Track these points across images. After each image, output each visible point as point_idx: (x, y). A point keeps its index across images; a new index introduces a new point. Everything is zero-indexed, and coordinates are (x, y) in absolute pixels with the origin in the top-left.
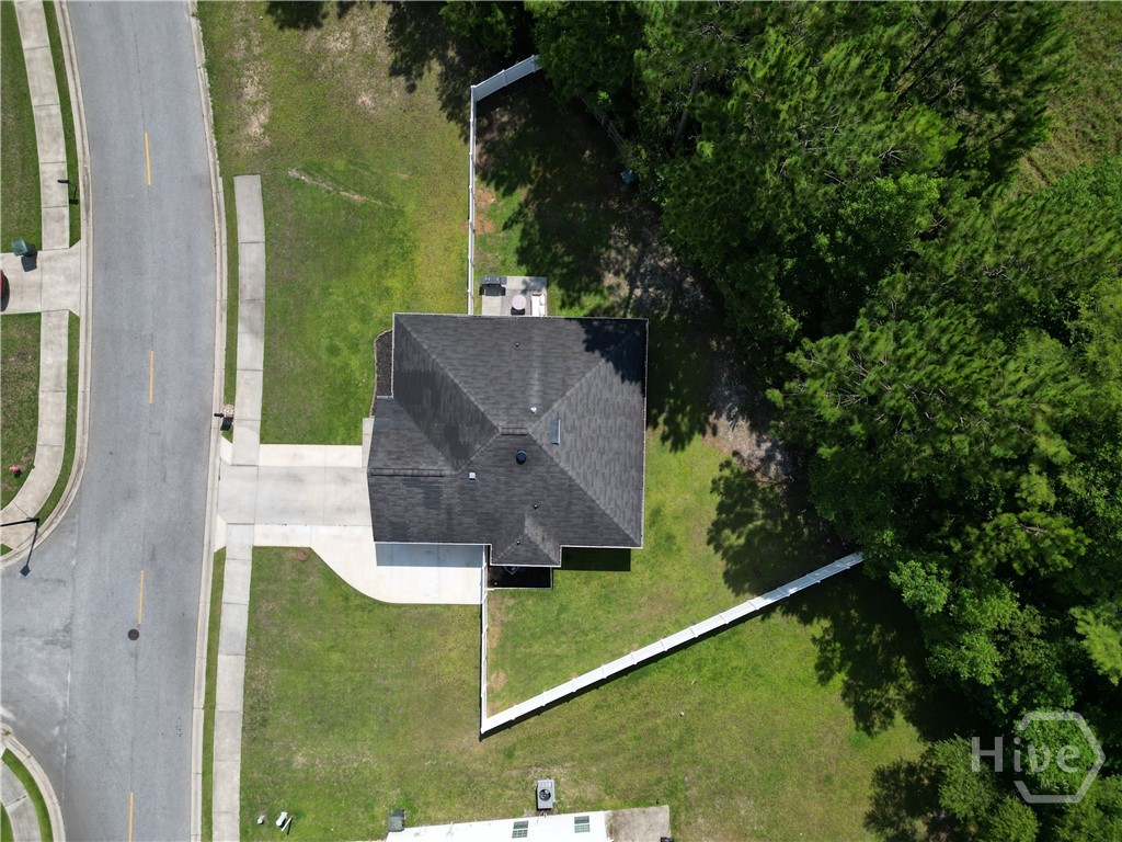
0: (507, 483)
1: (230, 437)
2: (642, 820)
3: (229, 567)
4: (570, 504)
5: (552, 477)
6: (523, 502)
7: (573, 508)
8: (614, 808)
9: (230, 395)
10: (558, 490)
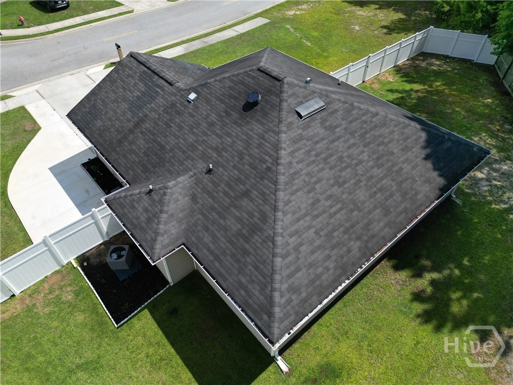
0: (212, 124)
4: (246, 194)
5: (260, 146)
6: (205, 157)
7: (245, 202)
10: (251, 165)
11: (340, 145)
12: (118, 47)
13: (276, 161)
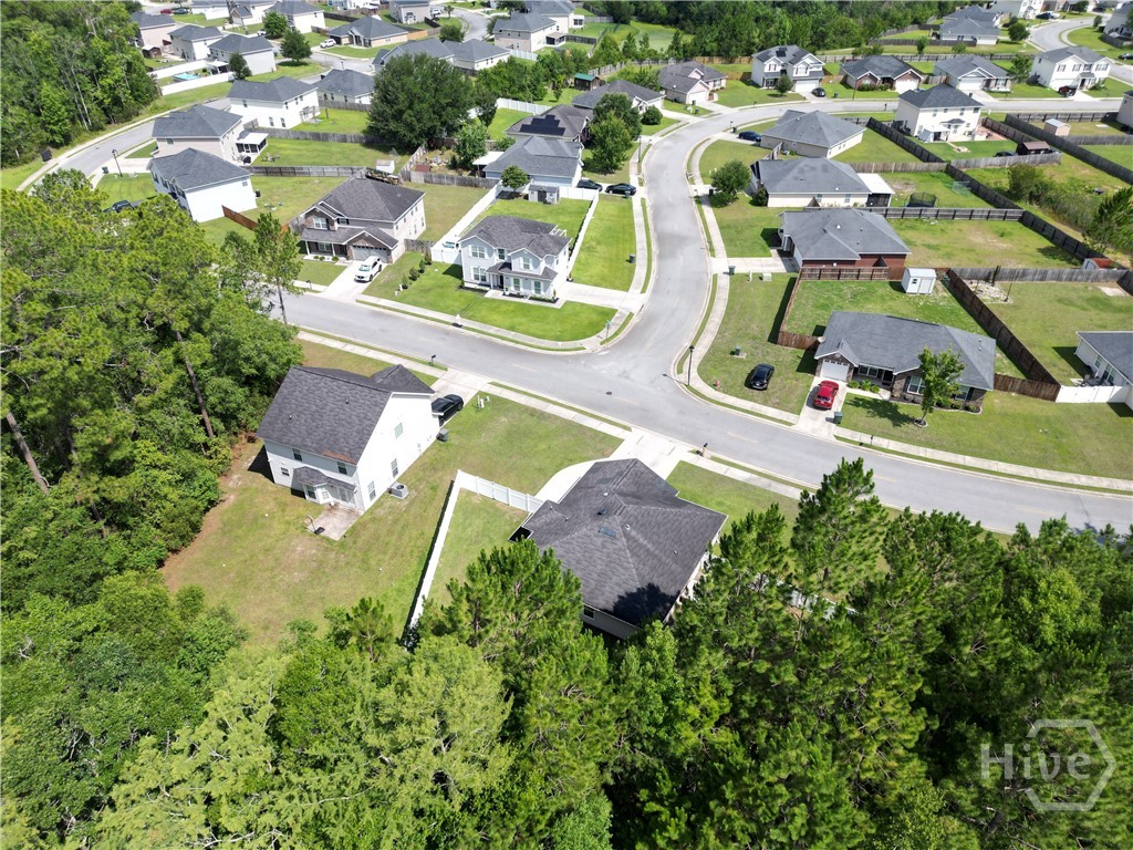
0: (590, 508)
1: (693, 452)
2: (342, 526)
3: (621, 430)
5: (579, 525)
8: (362, 517)
9: (714, 459)
10: (569, 529)
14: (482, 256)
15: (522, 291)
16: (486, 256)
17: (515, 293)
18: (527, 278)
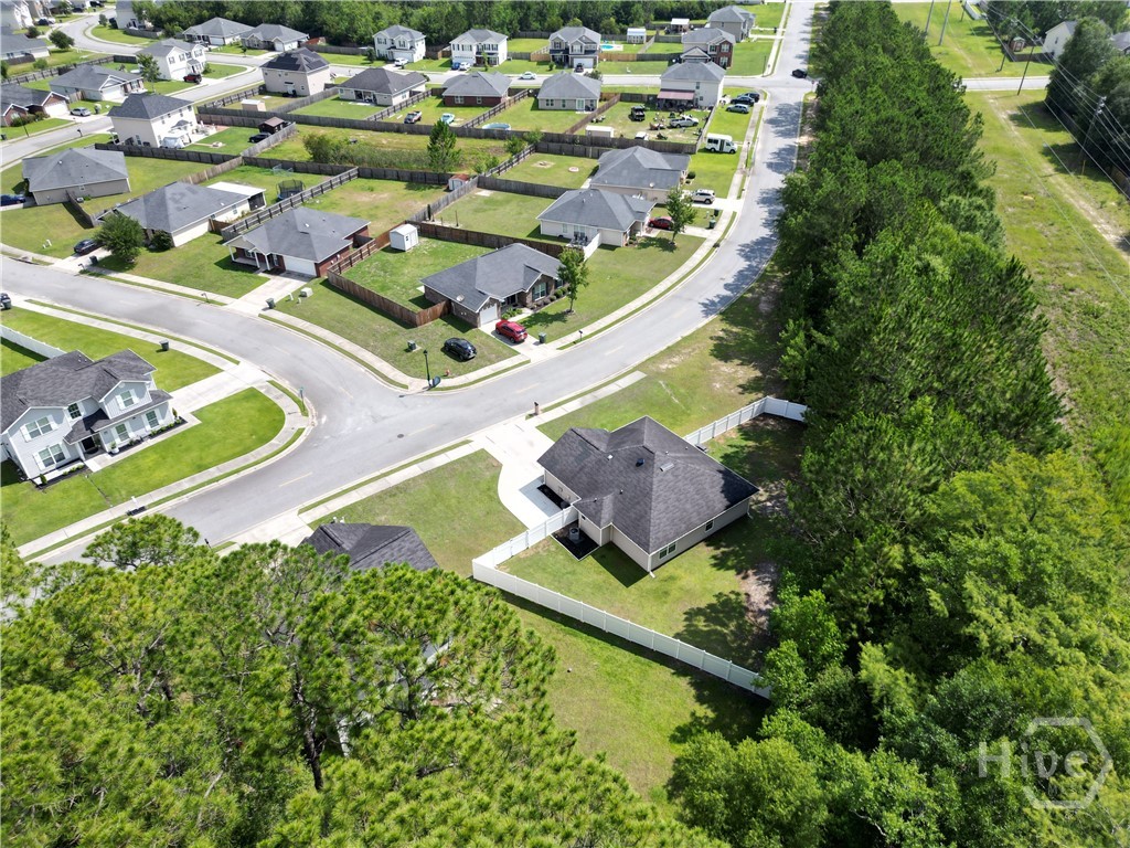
0: (621, 472)
1: (527, 418)
3: (465, 446)
5: (644, 482)
10: (640, 491)
11: (680, 484)
12: (536, 404)
13: (651, 489)
14: (48, 429)
15: (133, 435)
16: (54, 425)
17: (126, 442)
18: (133, 416)
